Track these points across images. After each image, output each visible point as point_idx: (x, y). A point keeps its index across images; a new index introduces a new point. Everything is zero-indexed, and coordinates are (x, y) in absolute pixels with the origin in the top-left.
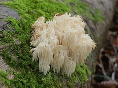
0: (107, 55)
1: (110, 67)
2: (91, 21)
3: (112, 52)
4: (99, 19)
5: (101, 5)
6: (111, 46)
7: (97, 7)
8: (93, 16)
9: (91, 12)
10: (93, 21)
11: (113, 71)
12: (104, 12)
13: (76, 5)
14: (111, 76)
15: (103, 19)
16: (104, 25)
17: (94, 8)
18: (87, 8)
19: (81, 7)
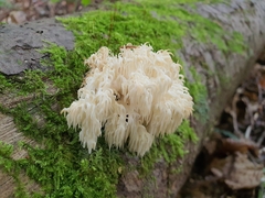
0: (245, 100)
1: (246, 117)
2: (219, 53)
3: (254, 96)
4: (236, 48)
5: (246, 26)
6: (256, 86)
7: (237, 30)
8: (227, 44)
9: (223, 38)
10: (224, 51)
11: (249, 124)
12: (249, 38)
13: (198, 25)
14: (244, 131)
15: (243, 48)
16: (243, 58)
17: (231, 31)
18: (218, 30)
19: (206, 29)
